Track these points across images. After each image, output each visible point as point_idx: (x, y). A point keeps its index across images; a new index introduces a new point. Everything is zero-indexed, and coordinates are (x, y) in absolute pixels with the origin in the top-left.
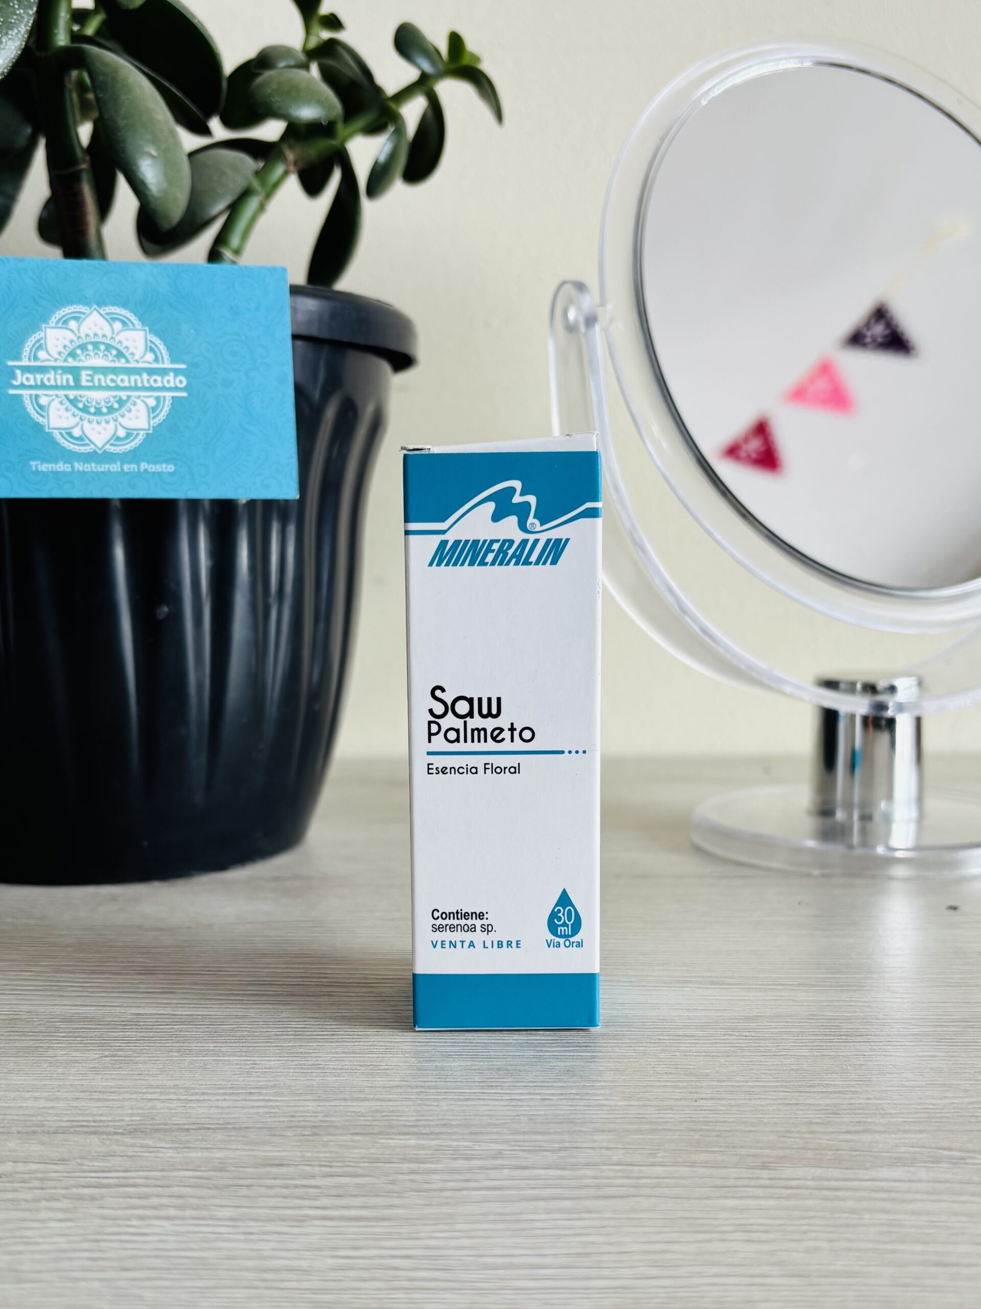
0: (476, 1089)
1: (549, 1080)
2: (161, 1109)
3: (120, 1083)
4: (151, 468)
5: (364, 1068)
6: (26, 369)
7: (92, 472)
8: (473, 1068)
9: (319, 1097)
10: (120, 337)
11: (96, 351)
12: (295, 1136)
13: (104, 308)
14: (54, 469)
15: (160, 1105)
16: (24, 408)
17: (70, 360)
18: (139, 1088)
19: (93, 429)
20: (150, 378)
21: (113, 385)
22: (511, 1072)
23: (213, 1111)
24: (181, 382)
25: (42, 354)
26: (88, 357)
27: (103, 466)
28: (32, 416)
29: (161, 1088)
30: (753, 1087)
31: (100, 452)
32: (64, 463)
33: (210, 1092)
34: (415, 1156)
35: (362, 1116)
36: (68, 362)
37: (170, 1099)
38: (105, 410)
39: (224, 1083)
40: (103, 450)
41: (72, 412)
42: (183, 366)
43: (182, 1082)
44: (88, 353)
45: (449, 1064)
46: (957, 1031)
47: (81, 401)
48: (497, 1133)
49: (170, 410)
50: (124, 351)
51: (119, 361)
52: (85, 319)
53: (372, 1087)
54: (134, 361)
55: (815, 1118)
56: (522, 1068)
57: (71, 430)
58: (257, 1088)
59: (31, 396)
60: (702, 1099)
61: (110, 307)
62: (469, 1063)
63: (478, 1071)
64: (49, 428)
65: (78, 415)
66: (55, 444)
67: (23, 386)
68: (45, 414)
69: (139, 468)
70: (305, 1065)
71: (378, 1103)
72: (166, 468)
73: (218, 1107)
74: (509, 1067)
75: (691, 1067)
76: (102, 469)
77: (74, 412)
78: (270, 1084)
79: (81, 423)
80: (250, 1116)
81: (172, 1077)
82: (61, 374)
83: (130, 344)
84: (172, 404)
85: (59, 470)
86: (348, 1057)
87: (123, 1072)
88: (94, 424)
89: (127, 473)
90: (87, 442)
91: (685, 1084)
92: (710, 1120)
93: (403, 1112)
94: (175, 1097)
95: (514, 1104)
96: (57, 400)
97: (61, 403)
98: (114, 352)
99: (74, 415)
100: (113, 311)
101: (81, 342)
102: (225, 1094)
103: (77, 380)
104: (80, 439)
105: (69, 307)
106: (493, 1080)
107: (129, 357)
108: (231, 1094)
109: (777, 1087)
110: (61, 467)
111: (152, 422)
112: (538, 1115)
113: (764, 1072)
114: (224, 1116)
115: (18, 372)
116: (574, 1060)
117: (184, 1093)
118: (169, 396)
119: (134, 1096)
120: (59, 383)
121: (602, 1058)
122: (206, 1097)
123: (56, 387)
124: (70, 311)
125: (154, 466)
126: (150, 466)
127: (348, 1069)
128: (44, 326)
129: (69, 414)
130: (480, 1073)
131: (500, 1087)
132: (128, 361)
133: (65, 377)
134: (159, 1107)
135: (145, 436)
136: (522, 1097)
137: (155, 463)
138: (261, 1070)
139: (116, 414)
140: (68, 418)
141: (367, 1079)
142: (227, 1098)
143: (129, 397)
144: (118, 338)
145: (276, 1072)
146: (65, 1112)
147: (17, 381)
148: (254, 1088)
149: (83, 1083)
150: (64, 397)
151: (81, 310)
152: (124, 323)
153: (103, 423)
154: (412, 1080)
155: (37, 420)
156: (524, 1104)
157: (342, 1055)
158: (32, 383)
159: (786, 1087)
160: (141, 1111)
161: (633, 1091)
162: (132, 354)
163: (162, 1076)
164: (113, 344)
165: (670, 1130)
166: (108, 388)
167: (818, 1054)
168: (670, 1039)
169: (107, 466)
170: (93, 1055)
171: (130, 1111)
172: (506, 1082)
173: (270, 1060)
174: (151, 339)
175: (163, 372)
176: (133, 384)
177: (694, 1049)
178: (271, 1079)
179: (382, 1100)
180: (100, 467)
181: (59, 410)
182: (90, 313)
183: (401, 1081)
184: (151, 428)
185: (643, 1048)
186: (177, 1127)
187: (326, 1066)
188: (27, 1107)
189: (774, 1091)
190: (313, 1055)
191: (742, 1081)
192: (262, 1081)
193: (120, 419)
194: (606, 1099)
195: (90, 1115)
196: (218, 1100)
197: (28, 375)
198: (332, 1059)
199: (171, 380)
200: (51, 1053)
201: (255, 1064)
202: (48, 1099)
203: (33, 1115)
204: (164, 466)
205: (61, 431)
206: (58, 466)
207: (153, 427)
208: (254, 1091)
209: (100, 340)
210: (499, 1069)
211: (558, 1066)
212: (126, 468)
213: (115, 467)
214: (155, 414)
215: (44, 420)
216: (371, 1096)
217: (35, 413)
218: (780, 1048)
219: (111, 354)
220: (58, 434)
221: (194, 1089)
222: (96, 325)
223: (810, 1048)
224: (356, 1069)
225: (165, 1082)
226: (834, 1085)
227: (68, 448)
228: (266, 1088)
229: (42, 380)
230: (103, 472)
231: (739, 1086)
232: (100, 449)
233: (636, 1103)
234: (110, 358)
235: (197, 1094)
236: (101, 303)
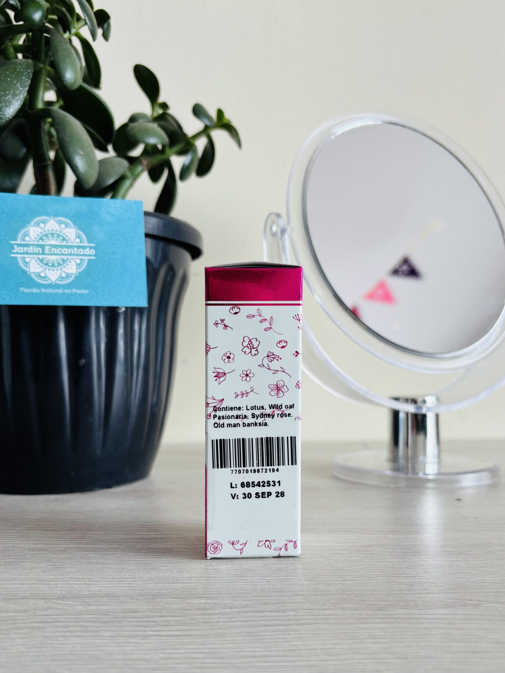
0: (234, 578)
1: (270, 573)
2: (76, 588)
3: (56, 577)
4: (78, 292)
5: (178, 569)
6: (19, 245)
7: (50, 293)
8: (232, 568)
9: (156, 582)
10: (65, 231)
11: (52, 238)
12: (143, 599)
13: (57, 218)
14: (32, 291)
15: (75, 586)
16: (18, 263)
17: (40, 241)
18: (66, 579)
19: (51, 273)
20: (78, 250)
21: (60, 253)
22: (251, 570)
23: (102, 588)
24: (92, 252)
25: (27, 238)
26: (49, 240)
27: (55, 290)
28: (22, 267)
29: (77, 579)
30: (371, 575)
31: (54, 284)
32: (36, 289)
33: (100, 580)
34: (204, 607)
35: (177, 590)
36: (39, 242)
37: (81, 584)
38: (56, 265)
39: (108, 576)
40: (55, 283)
41: (40, 265)
42: (93, 245)
43: (87, 576)
44: (48, 238)
45: (220, 567)
46: (467, 550)
47: (45, 260)
48: (245, 597)
49: (87, 265)
50: (66, 238)
51: (63, 242)
52: (48, 222)
53: (181, 577)
54: (71, 242)
55: (403, 588)
56: (256, 568)
57: (40, 274)
58: (125, 578)
59: (21, 257)
60: (347, 580)
61: (59, 218)
62: (230, 567)
63: (235, 570)
64: (30, 273)
65: (43, 267)
66: (32, 280)
67: (17, 253)
68: (28, 266)
69: (72, 292)
70: (148, 568)
71: (185, 584)
72: (85, 292)
73: (104, 587)
74: (250, 568)
75: (340, 567)
76: (55, 292)
77: (42, 265)
78: (131, 577)
79: (45, 270)
80: (120, 591)
81: (82, 574)
82: (36, 248)
83: (69, 234)
84: (88, 262)
85: (34, 292)
86: (170, 565)
87: (58, 572)
88: (51, 271)
89: (66, 294)
90: (48, 279)
91: (338, 574)
92: (351, 589)
93: (198, 588)
94: (83, 583)
95: (253, 584)
96: (34, 260)
97: (36, 261)
98: (61, 238)
99: (41, 267)
100: (61, 219)
101: (46, 233)
102: (108, 581)
103: (43, 250)
104: (44, 278)
105: (40, 217)
106: (242, 574)
107: (68, 240)
108: (111, 581)
109: (383, 575)
110: (35, 290)
111: (78, 270)
112: (265, 588)
113: (376, 568)
114: (108, 591)
115: (16, 246)
116: (282, 565)
117: (88, 581)
118: (87, 259)
119: (63, 582)
120: (35, 252)
121: (296, 564)
122: (99, 583)
123: (33, 254)
124: (41, 219)
125: (79, 291)
126: (77, 291)
127: (170, 570)
128: (28, 225)
129: (39, 266)
130: (236, 571)
131: (246, 577)
132: (67, 242)
133: (38, 249)
134: (75, 587)
135: (75, 277)
136: (257, 581)
137: (80, 289)
138: (126, 571)
139: (61, 267)
140: (39, 268)
141: (179, 574)
142: (110, 583)
143: (68, 259)
144: (63, 232)
145: (134, 571)
146: (28, 590)
147: (15, 251)
148: (123, 578)
149: (37, 577)
150: (37, 258)
151: (46, 219)
152: (66, 225)
153: (56, 270)
154: (202, 574)
155: (24, 269)
156: (258, 584)
157: (167, 564)
158: (22, 251)
159: (387, 575)
160: (66, 589)
161: (312, 577)
162: (70, 239)
163: (77, 573)
164: (60, 234)
165: (331, 594)
166: (58, 254)
167: (402, 560)
168: (329, 555)
169: (57, 290)
170: (43, 565)
171: (60, 589)
172: (249, 574)
173: (131, 567)
174: (79, 232)
175: (84, 247)
176: (70, 253)
177: (340, 559)
178: (132, 575)
179: (187, 583)
180: (54, 291)
181: (35, 264)
182: (50, 220)
183: (197, 575)
184: (78, 273)
185: (316, 559)
186: (84, 596)
187: (159, 569)
188: (9, 587)
189: (381, 577)
190: (152, 564)
191: (366, 573)
192: (126, 576)
193: (64, 269)
194: (299, 581)
195: (40, 591)
196: (105, 584)
197: (20, 248)
198: (162, 566)
199: (88, 251)
200: (23, 564)
201: (124, 568)
202: (20, 584)
203: (11, 591)
204: (84, 291)
205: (35, 274)
206: (33, 290)
207: (79, 273)
208: (123, 580)
209: (55, 232)
210: (245, 569)
211: (274, 567)
212: (66, 291)
213: (60, 291)
214: (80, 267)
215: (27, 269)
216: (182, 582)
217: (23, 266)
218: (382, 558)
219: (60, 239)
220: (34, 275)
221: (93, 579)
222: (53, 226)
223: (397, 558)
224: (174, 570)
225: (78, 576)
226: (411, 573)
227: (39, 282)
228: (129, 579)
229: (27, 250)
230: (55, 293)
231: (364, 575)
232: (54, 282)
233: (314, 583)
234: (59, 241)
235: (94, 581)
236: (56, 216)
